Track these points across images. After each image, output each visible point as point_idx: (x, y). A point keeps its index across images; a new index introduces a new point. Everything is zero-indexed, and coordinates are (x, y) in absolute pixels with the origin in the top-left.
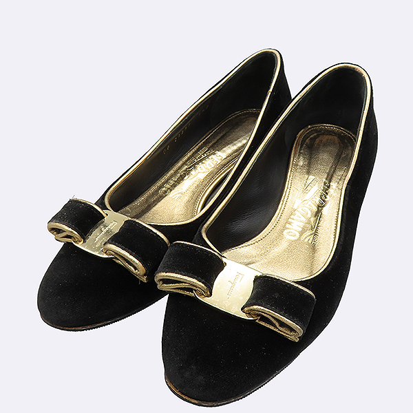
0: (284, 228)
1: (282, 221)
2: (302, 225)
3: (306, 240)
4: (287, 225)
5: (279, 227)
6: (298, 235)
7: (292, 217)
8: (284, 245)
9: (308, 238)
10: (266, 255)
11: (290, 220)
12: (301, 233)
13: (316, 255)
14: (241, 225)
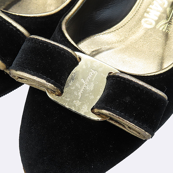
0: (143, 17)
1: (141, 10)
2: (159, 14)
3: (161, 29)
4: (146, 15)
5: (138, 16)
6: (154, 23)
7: (150, 6)
8: (140, 32)
9: (163, 27)
10: (124, 42)
11: (148, 10)
12: (157, 22)
13: (168, 42)
14: (105, 14)
